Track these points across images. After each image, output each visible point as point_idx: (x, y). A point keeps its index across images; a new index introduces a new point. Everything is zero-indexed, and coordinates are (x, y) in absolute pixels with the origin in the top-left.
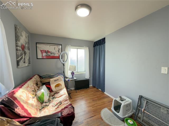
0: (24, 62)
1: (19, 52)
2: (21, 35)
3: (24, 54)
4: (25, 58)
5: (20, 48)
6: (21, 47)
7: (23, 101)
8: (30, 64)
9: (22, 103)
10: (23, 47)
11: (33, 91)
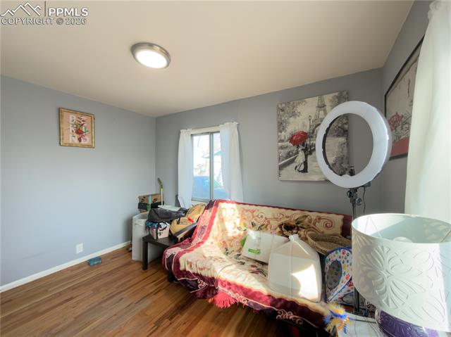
0: (305, 170)
1: (281, 150)
2: (294, 115)
3: (301, 153)
4: (305, 163)
5: (288, 144)
11: (253, 225)
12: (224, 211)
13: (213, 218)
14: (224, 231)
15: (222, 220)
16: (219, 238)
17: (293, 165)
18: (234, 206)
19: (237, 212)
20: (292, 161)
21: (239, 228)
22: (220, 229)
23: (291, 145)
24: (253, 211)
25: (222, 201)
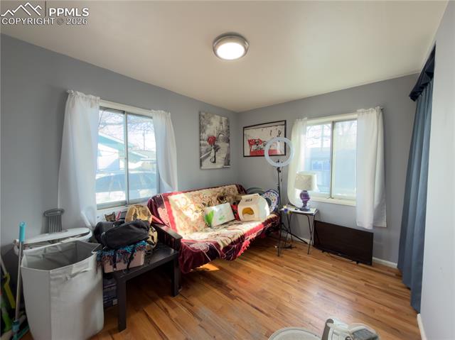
0: (215, 162)
1: (202, 147)
2: (209, 123)
3: (213, 150)
4: (215, 157)
5: (206, 142)
6: (208, 140)
7: (176, 207)
8: (229, 165)
9: (172, 208)
10: (212, 140)
11: (204, 204)
12: (176, 202)
13: (170, 213)
14: (187, 219)
15: (180, 211)
16: (187, 227)
17: (209, 158)
18: (183, 195)
19: (188, 200)
20: (209, 155)
21: (197, 211)
22: (183, 219)
23: (208, 144)
24: (199, 195)
25: (171, 194)
